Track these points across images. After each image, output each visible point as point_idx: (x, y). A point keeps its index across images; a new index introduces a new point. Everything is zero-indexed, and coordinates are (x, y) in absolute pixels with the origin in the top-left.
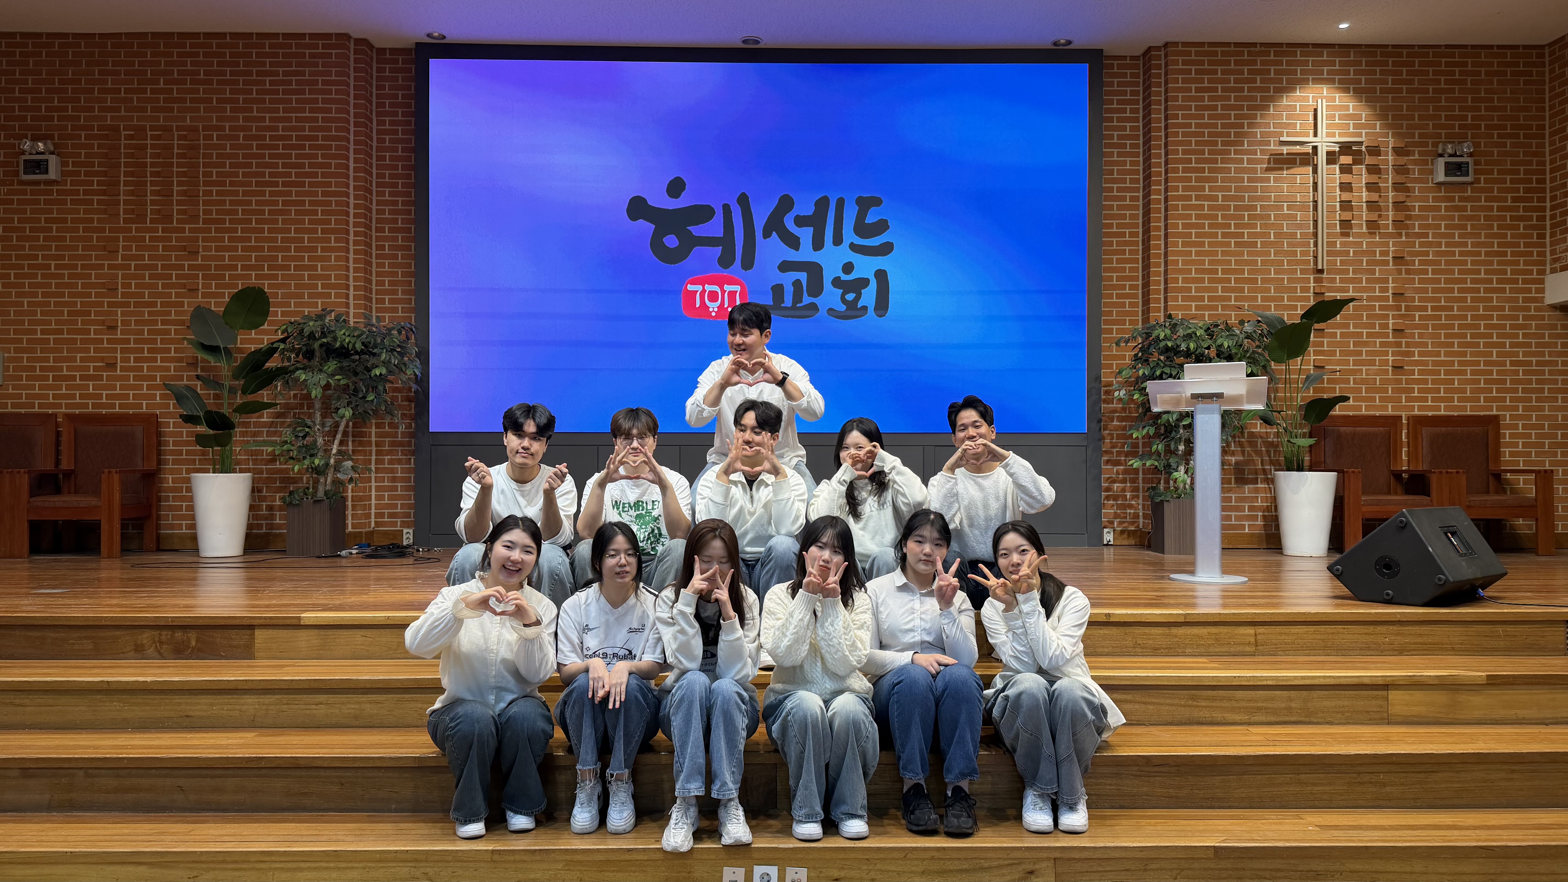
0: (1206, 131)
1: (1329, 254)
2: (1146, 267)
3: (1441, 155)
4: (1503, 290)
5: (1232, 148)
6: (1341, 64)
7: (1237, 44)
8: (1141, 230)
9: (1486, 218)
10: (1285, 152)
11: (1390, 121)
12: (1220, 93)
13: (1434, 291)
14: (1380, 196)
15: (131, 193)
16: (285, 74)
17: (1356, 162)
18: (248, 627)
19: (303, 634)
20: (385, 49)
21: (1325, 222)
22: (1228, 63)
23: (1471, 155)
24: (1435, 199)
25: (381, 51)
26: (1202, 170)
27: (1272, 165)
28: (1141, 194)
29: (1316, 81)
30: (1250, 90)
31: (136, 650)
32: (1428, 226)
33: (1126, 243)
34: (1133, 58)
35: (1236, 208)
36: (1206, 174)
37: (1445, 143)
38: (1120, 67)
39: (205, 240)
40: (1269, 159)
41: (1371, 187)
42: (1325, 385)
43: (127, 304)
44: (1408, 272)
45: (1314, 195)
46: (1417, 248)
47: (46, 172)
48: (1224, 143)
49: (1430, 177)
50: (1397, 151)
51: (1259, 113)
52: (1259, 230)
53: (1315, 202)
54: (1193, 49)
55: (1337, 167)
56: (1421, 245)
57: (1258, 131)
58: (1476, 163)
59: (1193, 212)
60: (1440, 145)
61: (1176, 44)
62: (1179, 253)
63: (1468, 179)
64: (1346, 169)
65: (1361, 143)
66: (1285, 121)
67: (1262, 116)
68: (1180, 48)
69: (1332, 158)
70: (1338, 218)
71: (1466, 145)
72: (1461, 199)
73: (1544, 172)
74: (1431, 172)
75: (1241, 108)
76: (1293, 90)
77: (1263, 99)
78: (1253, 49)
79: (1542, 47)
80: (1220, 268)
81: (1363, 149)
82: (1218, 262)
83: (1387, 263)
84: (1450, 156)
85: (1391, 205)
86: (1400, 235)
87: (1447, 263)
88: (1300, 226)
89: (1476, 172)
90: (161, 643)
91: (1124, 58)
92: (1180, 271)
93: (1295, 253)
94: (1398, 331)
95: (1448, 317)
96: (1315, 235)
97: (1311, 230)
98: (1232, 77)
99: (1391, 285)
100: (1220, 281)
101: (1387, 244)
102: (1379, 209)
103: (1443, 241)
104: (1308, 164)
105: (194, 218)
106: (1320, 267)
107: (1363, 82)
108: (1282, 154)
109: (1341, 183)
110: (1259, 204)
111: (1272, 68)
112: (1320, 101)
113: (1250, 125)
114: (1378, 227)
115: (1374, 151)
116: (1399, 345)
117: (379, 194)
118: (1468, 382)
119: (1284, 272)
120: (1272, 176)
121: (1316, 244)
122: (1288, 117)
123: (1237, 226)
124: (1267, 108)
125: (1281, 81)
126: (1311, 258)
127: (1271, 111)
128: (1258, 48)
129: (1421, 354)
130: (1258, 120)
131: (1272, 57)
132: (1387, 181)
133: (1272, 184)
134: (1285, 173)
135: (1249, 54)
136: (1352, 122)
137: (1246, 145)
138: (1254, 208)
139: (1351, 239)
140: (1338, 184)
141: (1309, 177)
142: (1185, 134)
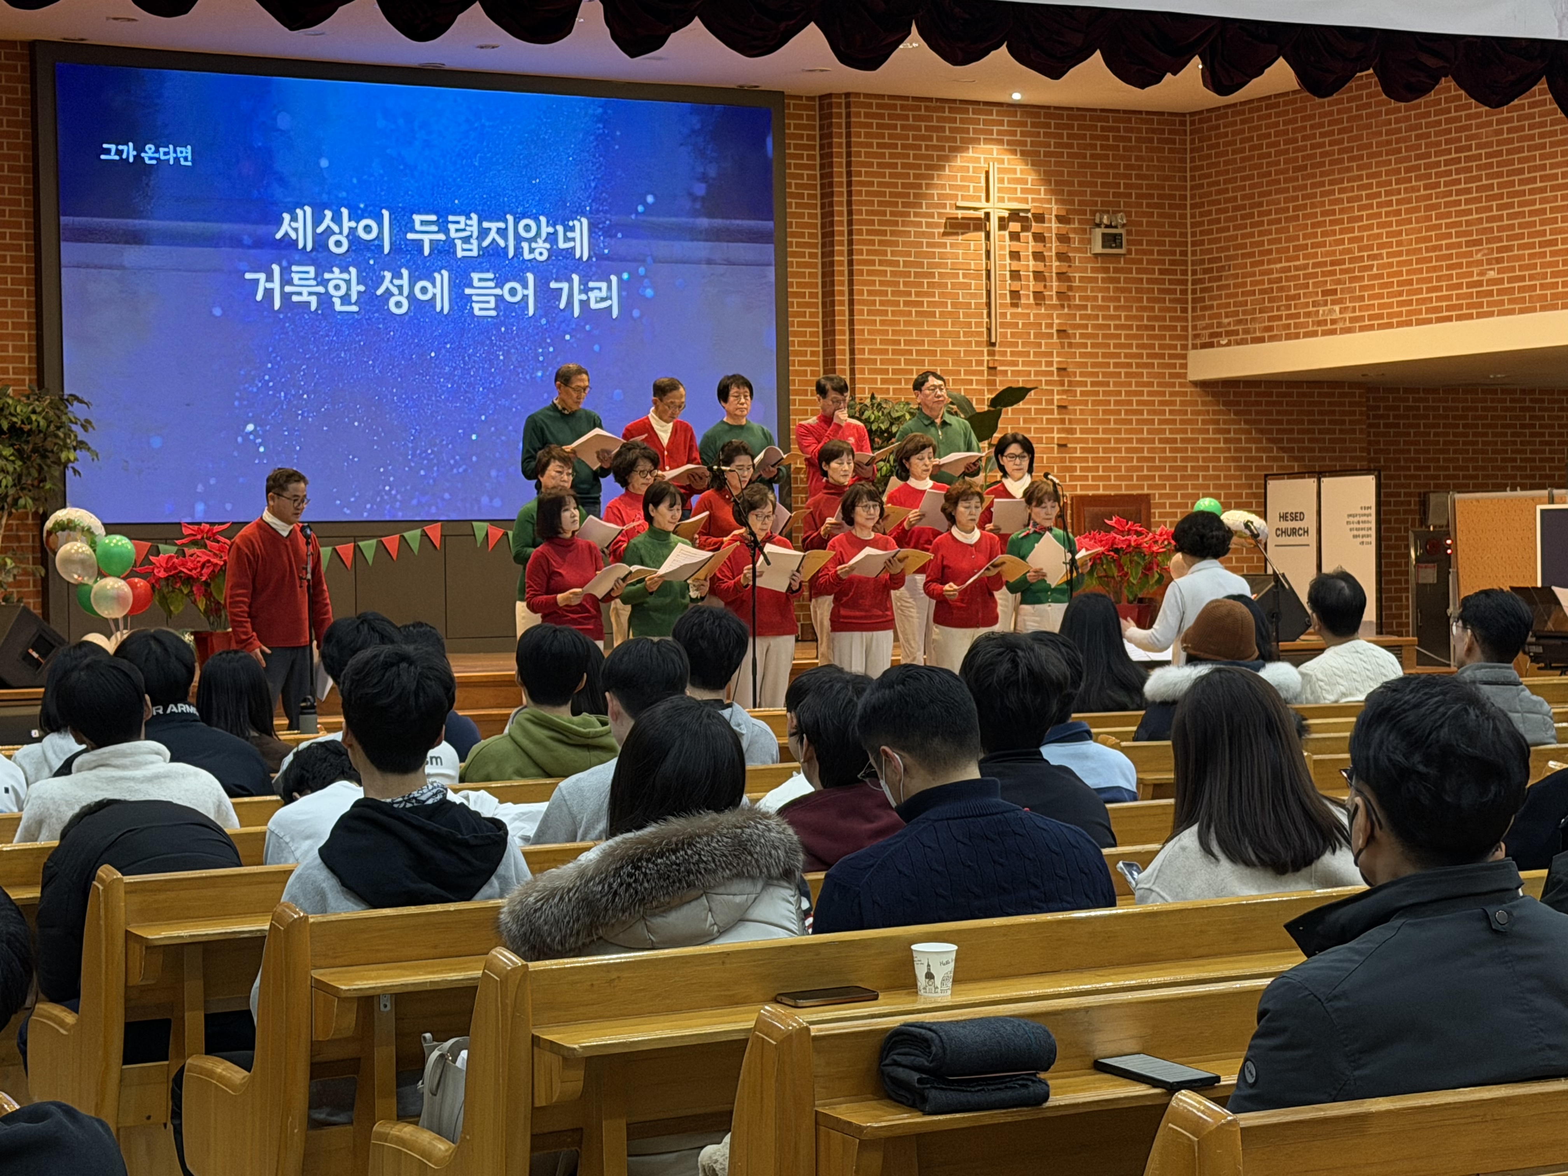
0: (888, 190)
1: (1002, 325)
3: (1098, 225)
4: (1152, 366)
5: (912, 210)
6: (1010, 124)
7: (915, 99)
9: (1137, 290)
10: (960, 216)
11: (1053, 187)
12: (899, 150)
13: (1093, 365)
14: (1045, 266)
17: (1025, 229)
21: (997, 292)
22: (907, 118)
24: (1094, 270)
26: (884, 233)
27: (948, 230)
29: (987, 141)
30: (927, 148)
32: (1087, 298)
33: (806, 305)
34: (809, 98)
35: (916, 275)
36: (888, 238)
37: (1102, 214)
38: (796, 107)
40: (946, 223)
41: (1038, 256)
44: (1070, 345)
45: (987, 263)
46: (1078, 321)
48: (904, 205)
49: (1089, 248)
50: (1060, 219)
51: (935, 173)
52: (937, 299)
53: (988, 270)
54: (874, 100)
55: (1008, 233)
56: (1082, 317)
57: (935, 192)
58: (1129, 233)
59: (877, 279)
60: (1098, 215)
61: (857, 95)
62: (865, 322)
63: (1122, 251)
64: (1015, 236)
65: (1028, 211)
66: (959, 183)
67: (939, 177)
68: (861, 97)
69: (1003, 224)
70: (1008, 288)
71: (1120, 215)
72: (1116, 271)
73: (1186, 245)
74: (1089, 241)
75: (919, 167)
76: (966, 150)
77: (940, 158)
78: (929, 104)
79: (1184, 115)
81: (1030, 215)
83: (1051, 336)
84: (1107, 226)
85: (1054, 275)
86: (1063, 307)
87: (1104, 336)
88: (973, 296)
89: (1128, 243)
91: (800, 98)
92: (866, 341)
93: (970, 324)
94: (1062, 408)
95: (1105, 393)
96: (989, 305)
97: (984, 300)
98: (911, 133)
99: (1056, 359)
101: (1051, 316)
102: (1044, 279)
103: (1101, 314)
104: (981, 230)
106: (993, 340)
107: (1029, 144)
108: (957, 218)
109: (1010, 251)
110: (936, 271)
111: (947, 126)
112: (991, 162)
113: (928, 186)
114: (1043, 298)
115: (1040, 218)
116: (1063, 421)
119: (961, 344)
120: (948, 240)
121: (989, 315)
122: (963, 179)
123: (918, 294)
124: (943, 168)
125: (954, 140)
126: (985, 330)
127: (947, 172)
128: (934, 104)
129: (1082, 431)
130: (935, 181)
131: (947, 114)
132: (1050, 249)
133: (948, 249)
134: (960, 238)
135: (926, 109)
136: (1019, 186)
137: (924, 207)
138: (933, 275)
139: (1020, 310)
140: (1008, 252)
141: (982, 244)
142: (868, 193)
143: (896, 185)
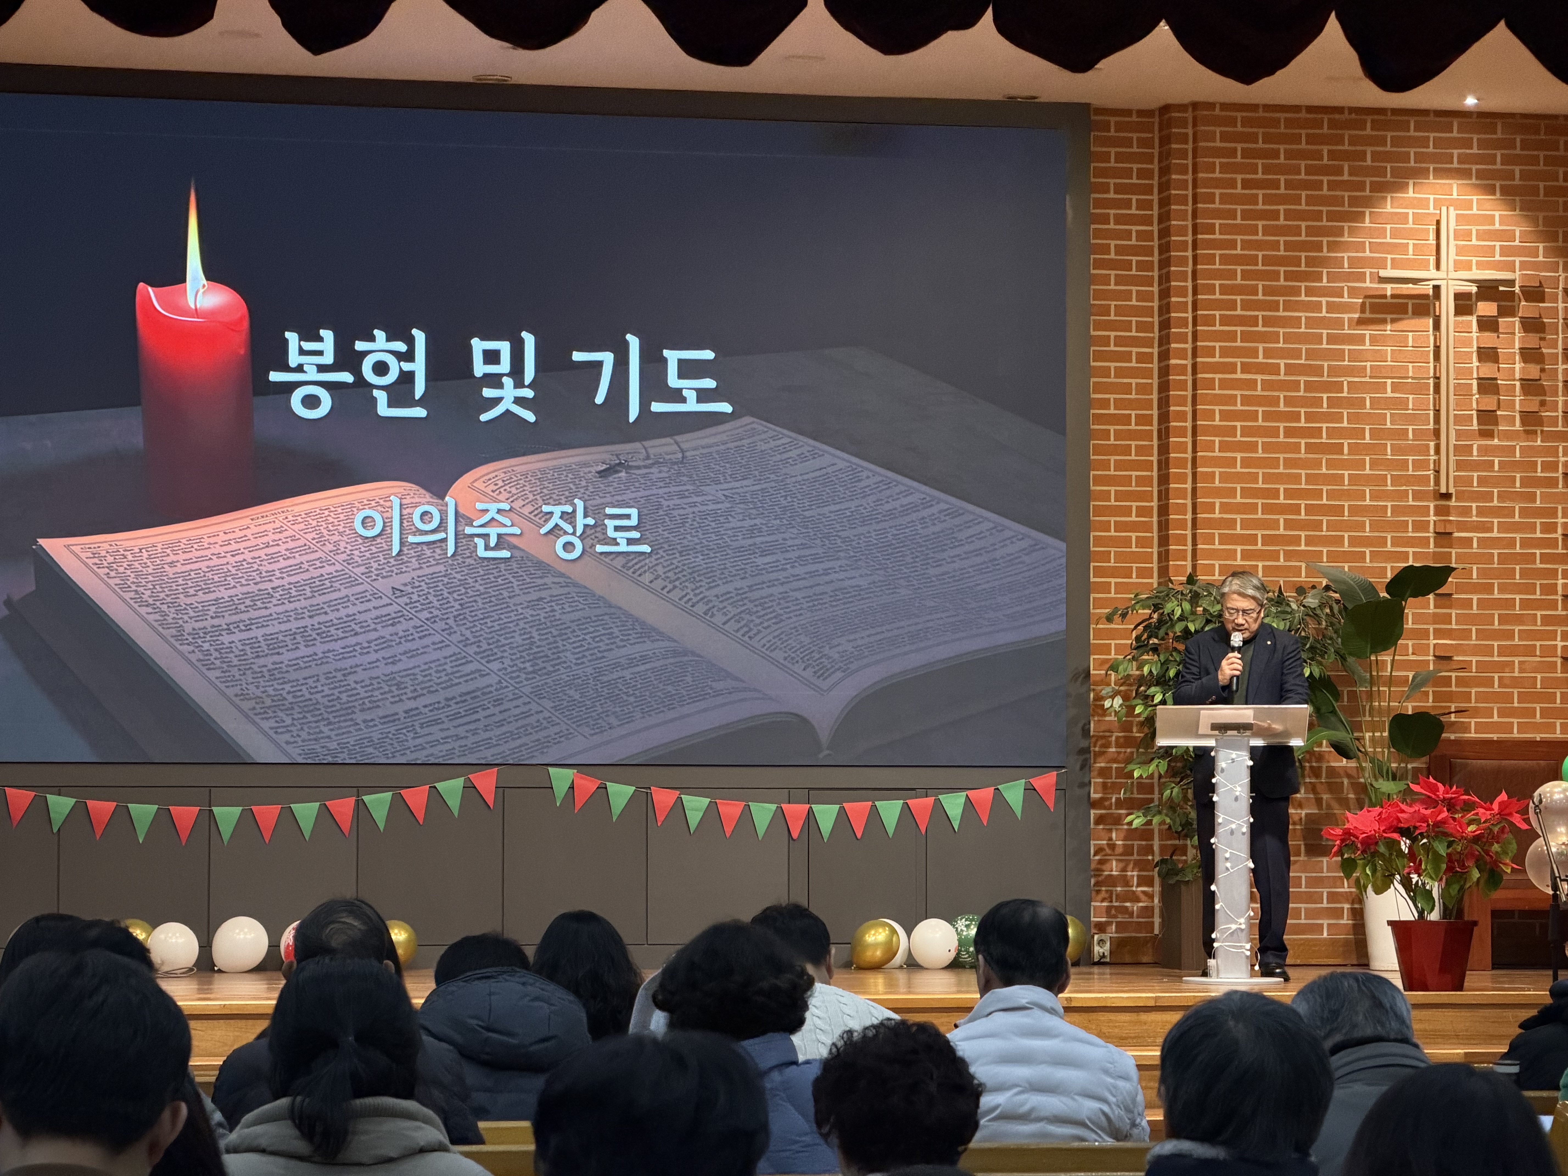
0: (1260, 254)
1: (1460, 465)
2: (1164, 479)
5: (1303, 285)
6: (1482, 144)
7: (1310, 109)
8: (1155, 415)
10: (1389, 293)
11: (1560, 244)
12: (1282, 191)
14: (1543, 370)
17: (1504, 312)
21: (1452, 413)
22: (1297, 139)
26: (1254, 321)
27: (1368, 315)
28: (1155, 353)
29: (1440, 173)
30: (1332, 186)
33: (1131, 435)
34: (1141, 113)
35: (1309, 386)
36: (1260, 328)
38: (1120, 127)
40: (1363, 304)
41: (1529, 355)
42: (1454, 688)
45: (1435, 367)
48: (1289, 276)
51: (1346, 225)
52: (1345, 424)
53: (1437, 378)
54: (1239, 115)
55: (1474, 319)
57: (1346, 255)
59: (1239, 393)
61: (1211, 106)
62: (1216, 462)
64: (1487, 325)
65: (1511, 283)
66: (1388, 240)
67: (1352, 231)
68: (1218, 112)
69: (1464, 304)
70: (1474, 406)
75: (1318, 216)
76: (1403, 187)
77: (1354, 202)
78: (1337, 116)
80: (1281, 488)
81: (1517, 289)
82: (1279, 478)
83: (1554, 483)
85: (1561, 385)
88: (1411, 419)
91: (1128, 112)
92: (1218, 492)
93: (1404, 464)
96: (1437, 433)
97: (1431, 426)
98: (1303, 164)
99: (1560, 520)
100: (1282, 510)
101: (1553, 451)
102: (1541, 391)
104: (1425, 314)
106: (1443, 490)
107: (1517, 176)
108: (1385, 296)
109: (1479, 348)
110: (1345, 380)
111: (1369, 150)
112: (1444, 209)
113: (1332, 247)
114: (1540, 422)
115: (1535, 294)
119: (1386, 495)
120: (1367, 332)
121: (1437, 451)
122: (1395, 234)
123: (1310, 417)
124: (1360, 217)
125: (1382, 172)
126: (1431, 473)
127: (1367, 223)
128: (1346, 116)
130: (1346, 238)
131: (1368, 131)
132: (1554, 344)
133: (1367, 346)
134: (1389, 327)
135: (1333, 124)
136: (1498, 244)
137: (1325, 280)
138: (1339, 387)
139: (1496, 441)
140: (1475, 348)
141: (1428, 336)
142: (1225, 260)
143: (1275, 246)
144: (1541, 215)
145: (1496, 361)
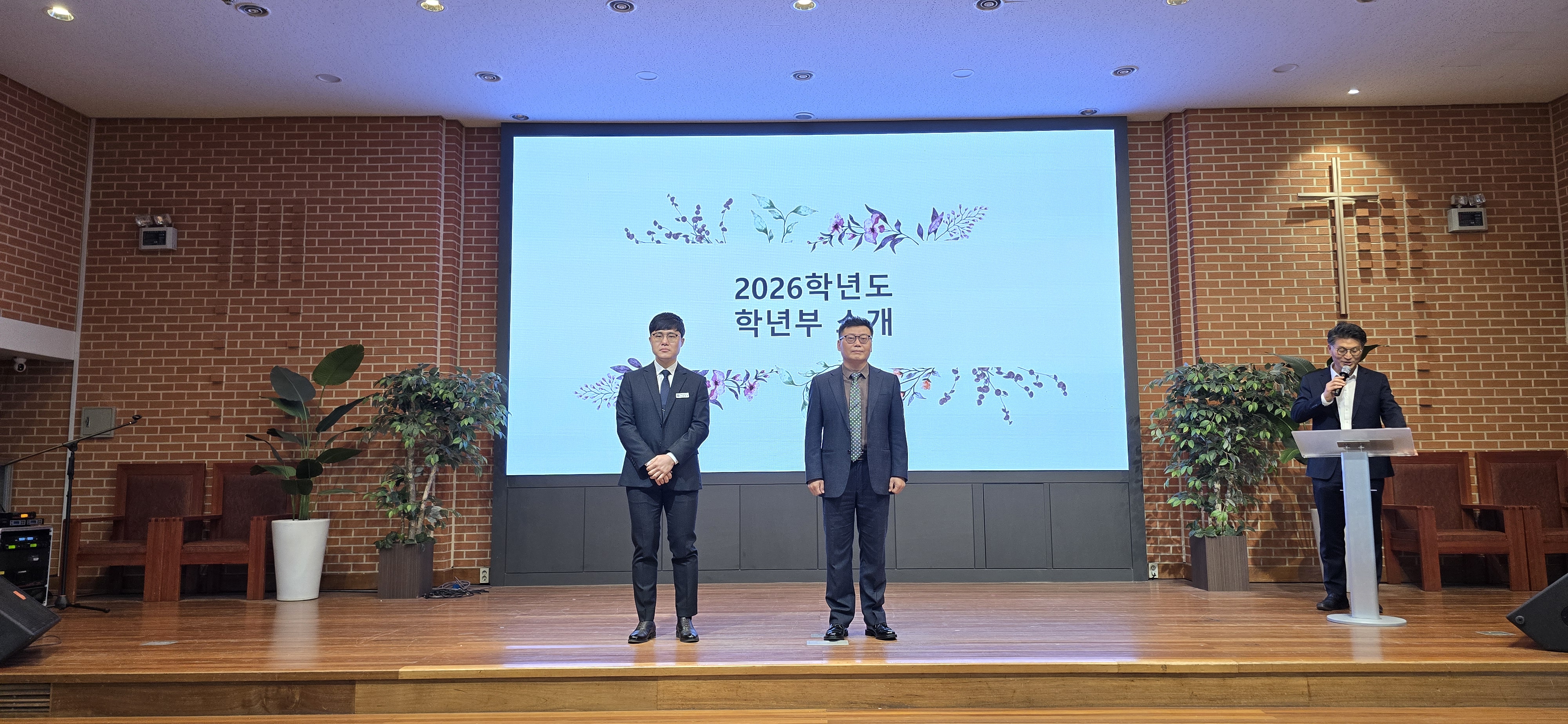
0: (1227, 188)
1: (1352, 299)
2: (1177, 313)
3: (1454, 206)
4: (1525, 331)
5: (1253, 204)
6: (1353, 124)
7: (1252, 109)
8: (1169, 279)
9: (1503, 264)
10: (1303, 207)
11: (1402, 176)
12: (1238, 154)
13: (1457, 332)
14: (1397, 245)
15: (240, 260)
16: (383, 152)
17: (1372, 214)
18: (350, 682)
19: (400, 689)
20: (473, 129)
21: (1346, 270)
22: (1246, 126)
23: (1483, 205)
24: (1451, 247)
25: (470, 130)
26: (1226, 224)
27: (1292, 219)
28: (1168, 246)
29: (1330, 141)
30: (1267, 150)
31: (243, 706)
32: (1446, 272)
33: (1156, 291)
34: (1154, 123)
35: (1260, 258)
36: (1229, 228)
37: (1457, 195)
38: (1142, 131)
39: (306, 301)
40: (1289, 213)
41: (1387, 237)
43: (233, 362)
44: (1429, 315)
45: (1333, 246)
46: (1437, 293)
47: (164, 242)
48: (1244, 199)
49: (1445, 227)
50: (1411, 203)
51: (1276, 171)
52: (1282, 278)
53: (1335, 251)
54: (1211, 115)
55: (1355, 219)
56: (1441, 289)
57: (1277, 187)
58: (1489, 212)
59: (1219, 263)
60: (1453, 197)
61: (1195, 111)
62: (1207, 301)
63: (1482, 228)
64: (1362, 221)
65: (1376, 197)
66: (1301, 178)
67: (1280, 174)
68: (1199, 114)
69: (1348, 210)
70: (1358, 266)
71: (1477, 196)
72: (1477, 246)
73: (1555, 220)
74: (1446, 222)
75: (1260, 166)
76: (1309, 149)
77: (1280, 158)
78: (1268, 113)
79: (1546, 104)
80: (1247, 314)
81: (1379, 202)
82: (1245, 309)
83: (1407, 307)
84: (1463, 206)
85: (1408, 253)
86: (1419, 281)
87: (1467, 306)
88: (1321, 274)
89: (1489, 221)
90: (267, 698)
91: (1147, 123)
92: (1210, 318)
93: (1318, 299)
94: (1423, 372)
95: (1471, 358)
96: (1337, 282)
97: (1333, 278)
98: (1249, 139)
99: (1413, 328)
100: (1248, 326)
101: (1407, 290)
102: (1397, 257)
103: (1462, 286)
104: (1326, 217)
105: (297, 282)
106: (1343, 312)
107: (1375, 140)
108: (1301, 208)
109: (1358, 234)
110: (1281, 255)
111: (1287, 130)
112: (1334, 159)
113: (1268, 182)
114: (1398, 274)
115: (1389, 203)
116: (1425, 384)
117: (466, 257)
118: (1496, 419)
119: (1308, 317)
120: (1292, 228)
121: (1338, 291)
122: (1305, 174)
123: (1261, 275)
124: (1284, 166)
125: (1296, 142)
126: (1335, 304)
127: (1289, 169)
128: (1273, 113)
129: (1448, 393)
131: (1286, 120)
132: (1403, 231)
133: (1292, 235)
134: (1304, 225)
135: (1265, 118)
136: (1366, 177)
137: (1266, 201)
138: (1277, 258)
139: (1372, 285)
140: (1356, 234)
141: (1328, 229)
142: (1206, 192)
143: (1236, 183)
144: (1390, 161)
145: (1369, 241)
